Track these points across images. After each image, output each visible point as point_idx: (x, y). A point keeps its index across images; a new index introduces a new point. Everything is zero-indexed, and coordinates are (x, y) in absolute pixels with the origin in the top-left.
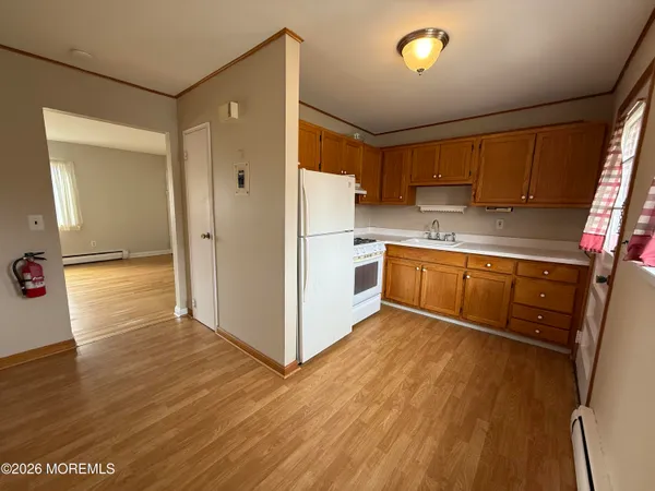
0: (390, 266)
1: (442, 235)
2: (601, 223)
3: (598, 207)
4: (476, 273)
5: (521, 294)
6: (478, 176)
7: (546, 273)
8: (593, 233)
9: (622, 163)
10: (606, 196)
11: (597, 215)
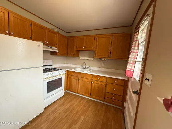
0: (68, 78)
1: (87, 67)
2: (132, 66)
3: (131, 61)
4: (95, 82)
5: (108, 89)
6: (96, 48)
7: (115, 82)
8: (129, 70)
9: (138, 44)
10: (133, 57)
11: (131, 63)
